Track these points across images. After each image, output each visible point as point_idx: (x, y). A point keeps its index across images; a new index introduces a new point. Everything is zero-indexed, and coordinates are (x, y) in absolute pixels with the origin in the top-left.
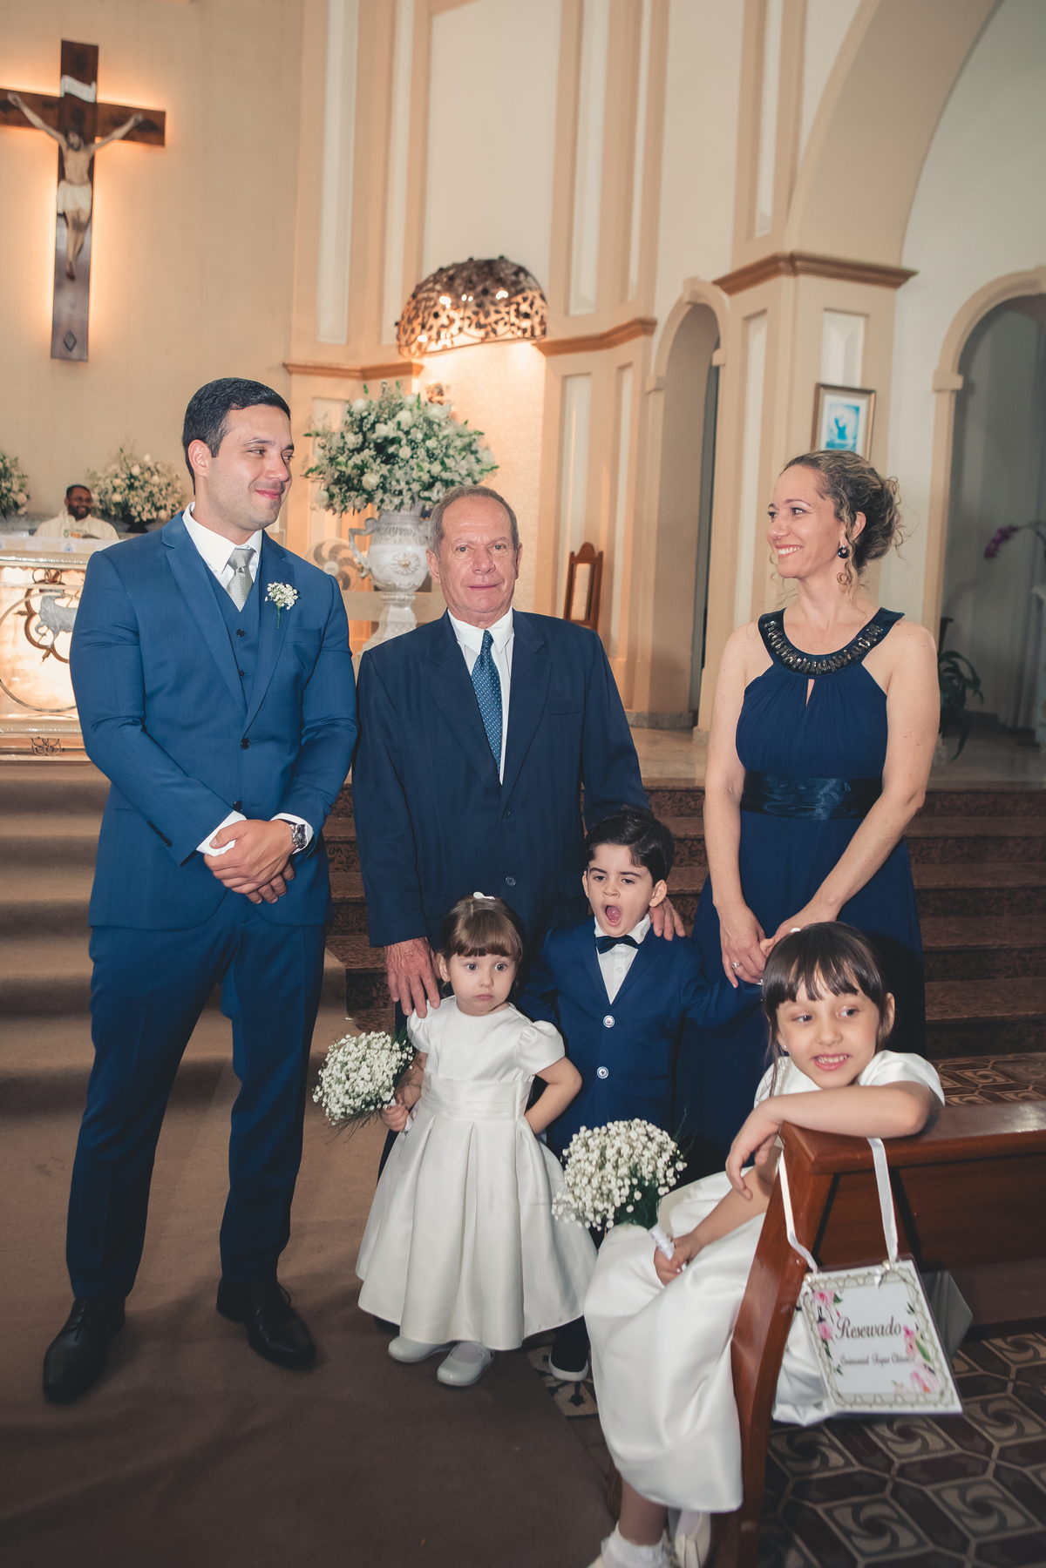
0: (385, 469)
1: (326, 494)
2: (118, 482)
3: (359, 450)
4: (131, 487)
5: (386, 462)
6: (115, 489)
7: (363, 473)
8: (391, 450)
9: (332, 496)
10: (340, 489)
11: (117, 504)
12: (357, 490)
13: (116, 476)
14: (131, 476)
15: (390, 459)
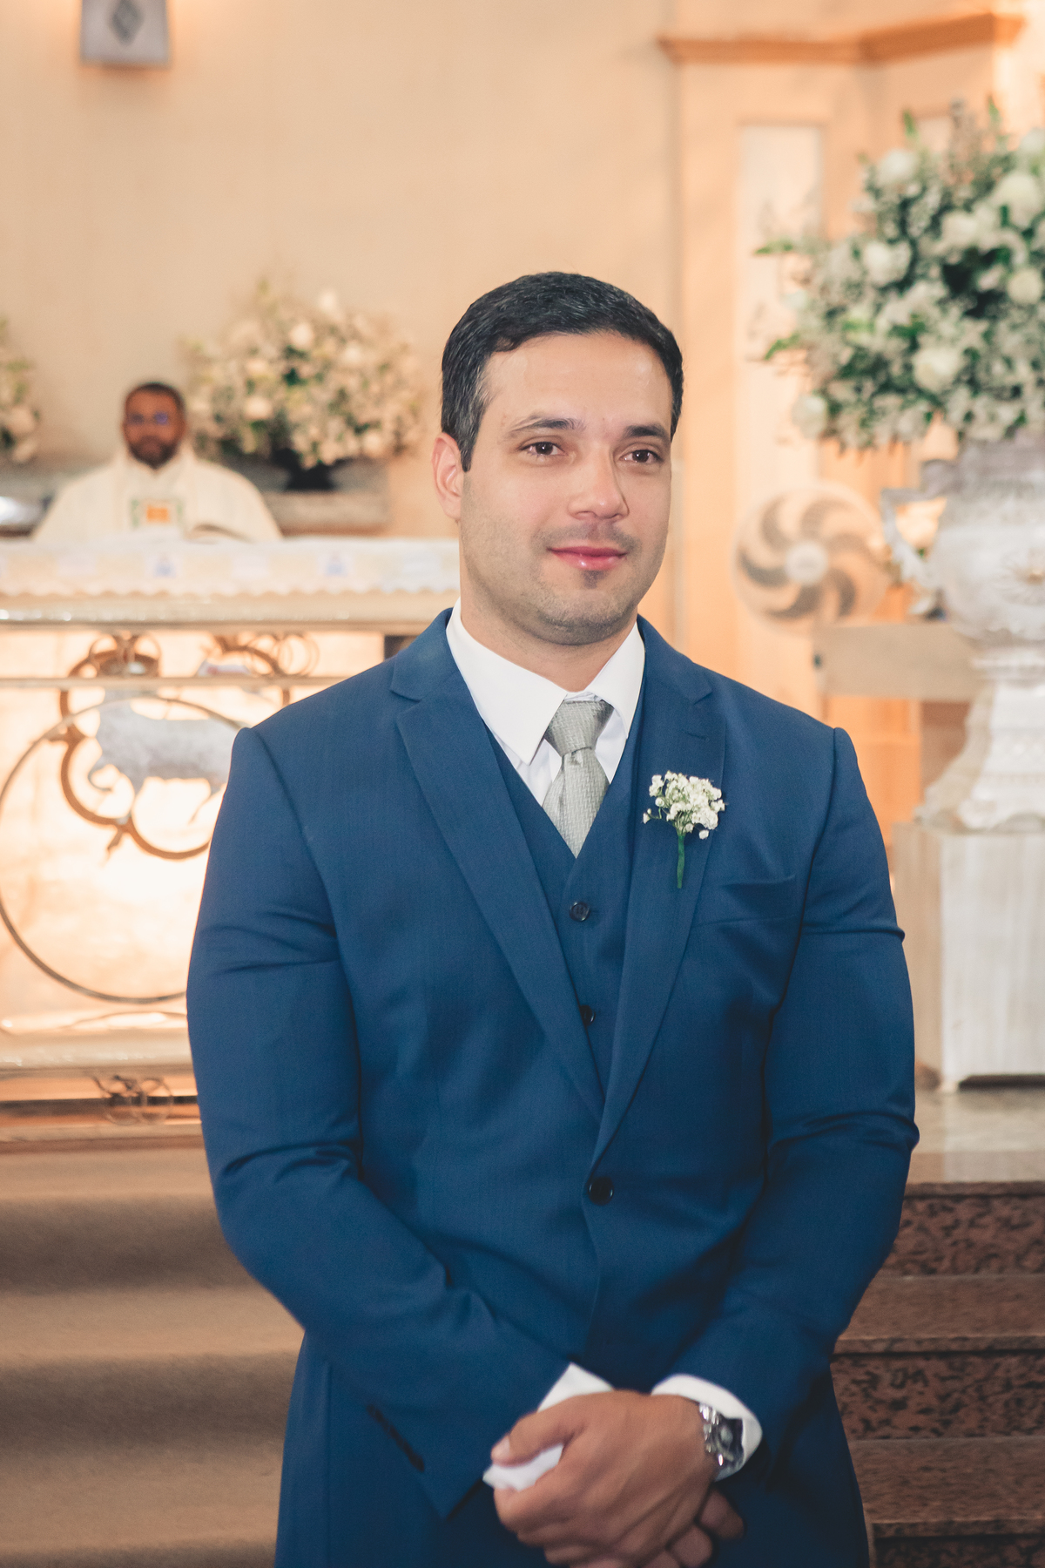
0: (973, 333)
1: (818, 406)
2: (258, 367)
3: (903, 285)
4: (291, 378)
5: (974, 313)
6: (251, 386)
7: (914, 346)
8: (988, 280)
9: (834, 409)
10: (858, 390)
11: (258, 425)
12: (901, 391)
13: (253, 352)
14: (290, 352)
15: (986, 306)
